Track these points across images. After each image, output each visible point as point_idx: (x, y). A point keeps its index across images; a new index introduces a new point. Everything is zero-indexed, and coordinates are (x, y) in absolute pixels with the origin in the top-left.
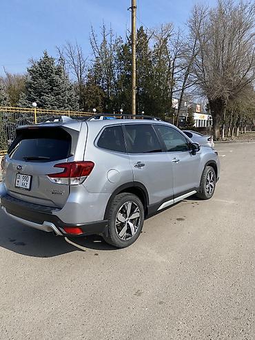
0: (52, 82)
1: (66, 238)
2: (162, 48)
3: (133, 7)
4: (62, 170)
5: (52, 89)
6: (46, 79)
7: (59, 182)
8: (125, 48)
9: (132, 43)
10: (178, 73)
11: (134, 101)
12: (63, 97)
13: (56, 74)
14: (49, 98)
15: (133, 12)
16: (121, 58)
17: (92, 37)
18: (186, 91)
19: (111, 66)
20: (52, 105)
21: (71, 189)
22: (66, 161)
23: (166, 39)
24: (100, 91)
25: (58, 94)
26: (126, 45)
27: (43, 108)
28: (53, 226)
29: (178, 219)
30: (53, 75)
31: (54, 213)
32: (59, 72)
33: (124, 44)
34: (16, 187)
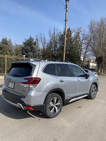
0: (32, 48)
1: (28, 111)
2: (77, 36)
3: (66, 20)
4: (27, 81)
5: (32, 50)
6: (30, 46)
7: (25, 86)
8: (62, 36)
9: (65, 34)
10: (84, 46)
12: (36, 54)
13: (34, 45)
14: (31, 54)
15: (66, 22)
16: (60, 40)
17: (49, 31)
18: (87, 53)
19: (56, 43)
20: (31, 57)
21: (30, 89)
22: (29, 77)
23: (79, 33)
24: (51, 52)
25: (34, 52)
27: (28, 57)
28: (21, 105)
29: (78, 107)
30: (33, 45)
31: (22, 99)
32: (35, 44)
33: (62, 34)
34: (8, 87)
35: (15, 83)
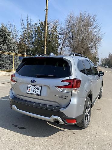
0: (6, 39)
2: (54, 30)
3: (46, 10)
4: (67, 84)
5: (5, 42)
6: (3, 37)
8: (38, 28)
9: (45, 25)
10: (60, 41)
11: (45, 51)
12: (11, 46)
14: (4, 46)
15: (46, 12)
16: (36, 32)
17: (22, 21)
19: (31, 35)
20: (5, 50)
21: (72, 95)
23: (56, 26)
24: (25, 46)
25: (8, 45)
26: (39, 26)
28: (59, 119)
30: (6, 36)
31: (61, 110)
32: (9, 34)
34: (27, 93)
35: (41, 87)
